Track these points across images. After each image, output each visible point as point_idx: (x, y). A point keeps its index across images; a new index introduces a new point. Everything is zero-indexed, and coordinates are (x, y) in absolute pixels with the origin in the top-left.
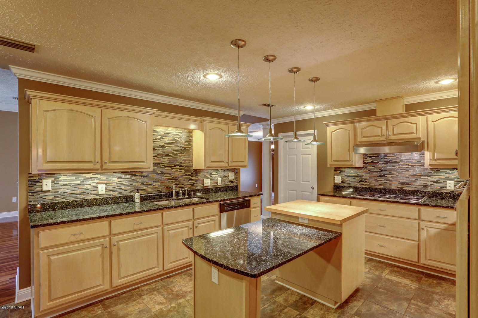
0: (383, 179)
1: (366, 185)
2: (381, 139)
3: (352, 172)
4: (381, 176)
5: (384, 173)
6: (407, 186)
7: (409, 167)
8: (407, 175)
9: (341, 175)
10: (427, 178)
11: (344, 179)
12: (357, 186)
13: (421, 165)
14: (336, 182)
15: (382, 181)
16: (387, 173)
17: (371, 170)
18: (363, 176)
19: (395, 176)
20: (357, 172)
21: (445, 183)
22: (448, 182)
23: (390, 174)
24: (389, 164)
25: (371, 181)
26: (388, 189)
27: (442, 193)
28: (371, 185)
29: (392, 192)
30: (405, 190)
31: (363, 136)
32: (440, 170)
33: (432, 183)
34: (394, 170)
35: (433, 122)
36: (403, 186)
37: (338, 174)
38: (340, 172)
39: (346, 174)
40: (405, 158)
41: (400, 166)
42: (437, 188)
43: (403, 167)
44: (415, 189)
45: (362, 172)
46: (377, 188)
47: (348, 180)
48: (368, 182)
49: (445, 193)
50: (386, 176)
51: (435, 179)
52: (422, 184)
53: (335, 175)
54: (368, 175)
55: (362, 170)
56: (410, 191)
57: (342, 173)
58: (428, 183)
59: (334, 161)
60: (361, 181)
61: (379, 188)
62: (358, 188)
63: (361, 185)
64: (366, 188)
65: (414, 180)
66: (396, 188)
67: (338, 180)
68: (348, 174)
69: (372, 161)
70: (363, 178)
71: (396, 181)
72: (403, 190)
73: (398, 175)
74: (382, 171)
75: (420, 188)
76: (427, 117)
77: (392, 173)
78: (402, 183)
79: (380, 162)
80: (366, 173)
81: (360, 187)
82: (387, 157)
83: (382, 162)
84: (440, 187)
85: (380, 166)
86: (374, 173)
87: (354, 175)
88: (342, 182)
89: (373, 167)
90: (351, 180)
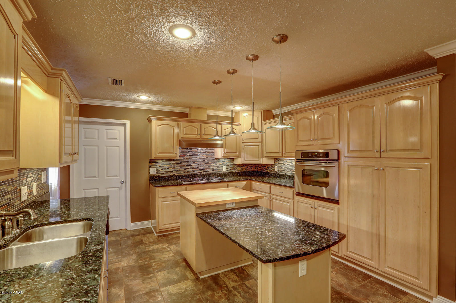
0: (190, 168)
1: (177, 173)
2: (197, 137)
3: (166, 163)
4: (188, 165)
5: (190, 162)
6: (204, 171)
7: (205, 158)
8: (204, 164)
9: (156, 167)
10: (214, 165)
11: (159, 170)
12: (171, 175)
13: (211, 156)
14: (151, 173)
15: (189, 169)
16: (192, 162)
17: (181, 161)
18: (175, 166)
19: (197, 165)
20: (170, 163)
21: (222, 167)
22: (223, 166)
23: (194, 163)
24: (193, 156)
25: (181, 170)
26: (194, 175)
27: (221, 174)
28: (181, 173)
29: (196, 176)
30: (204, 174)
31: (185, 133)
32: (220, 160)
33: (216, 168)
34: (196, 160)
35: (225, 129)
36: (202, 171)
37: (152, 165)
38: (155, 163)
39: (161, 165)
40: (203, 152)
41: (200, 158)
42: (219, 171)
43: (202, 158)
44: (209, 173)
45: (174, 163)
46: (186, 175)
47: (162, 170)
48: (179, 171)
49: (222, 173)
50: (191, 165)
51: (218, 165)
52: (212, 169)
53: (150, 167)
54: (179, 165)
55: (174, 161)
56: (206, 174)
57: (157, 165)
58: (215, 168)
59: (159, 153)
60: (174, 170)
61: (187, 175)
62: (172, 176)
63: (174, 174)
64: (178, 175)
65: (208, 166)
66: (198, 173)
67: (153, 171)
68: (163, 165)
69: (182, 153)
70: (175, 167)
71: (198, 168)
72: (202, 174)
73: (199, 164)
74: (189, 161)
75: (211, 172)
76: (222, 126)
77: (196, 162)
78: (201, 170)
79: (187, 155)
80: (177, 164)
81: (174, 176)
82: (192, 151)
83: (189, 155)
84: (220, 170)
85: (188, 157)
86: (183, 163)
87: (167, 165)
88: (157, 173)
89: (183, 159)
90: (165, 170)
